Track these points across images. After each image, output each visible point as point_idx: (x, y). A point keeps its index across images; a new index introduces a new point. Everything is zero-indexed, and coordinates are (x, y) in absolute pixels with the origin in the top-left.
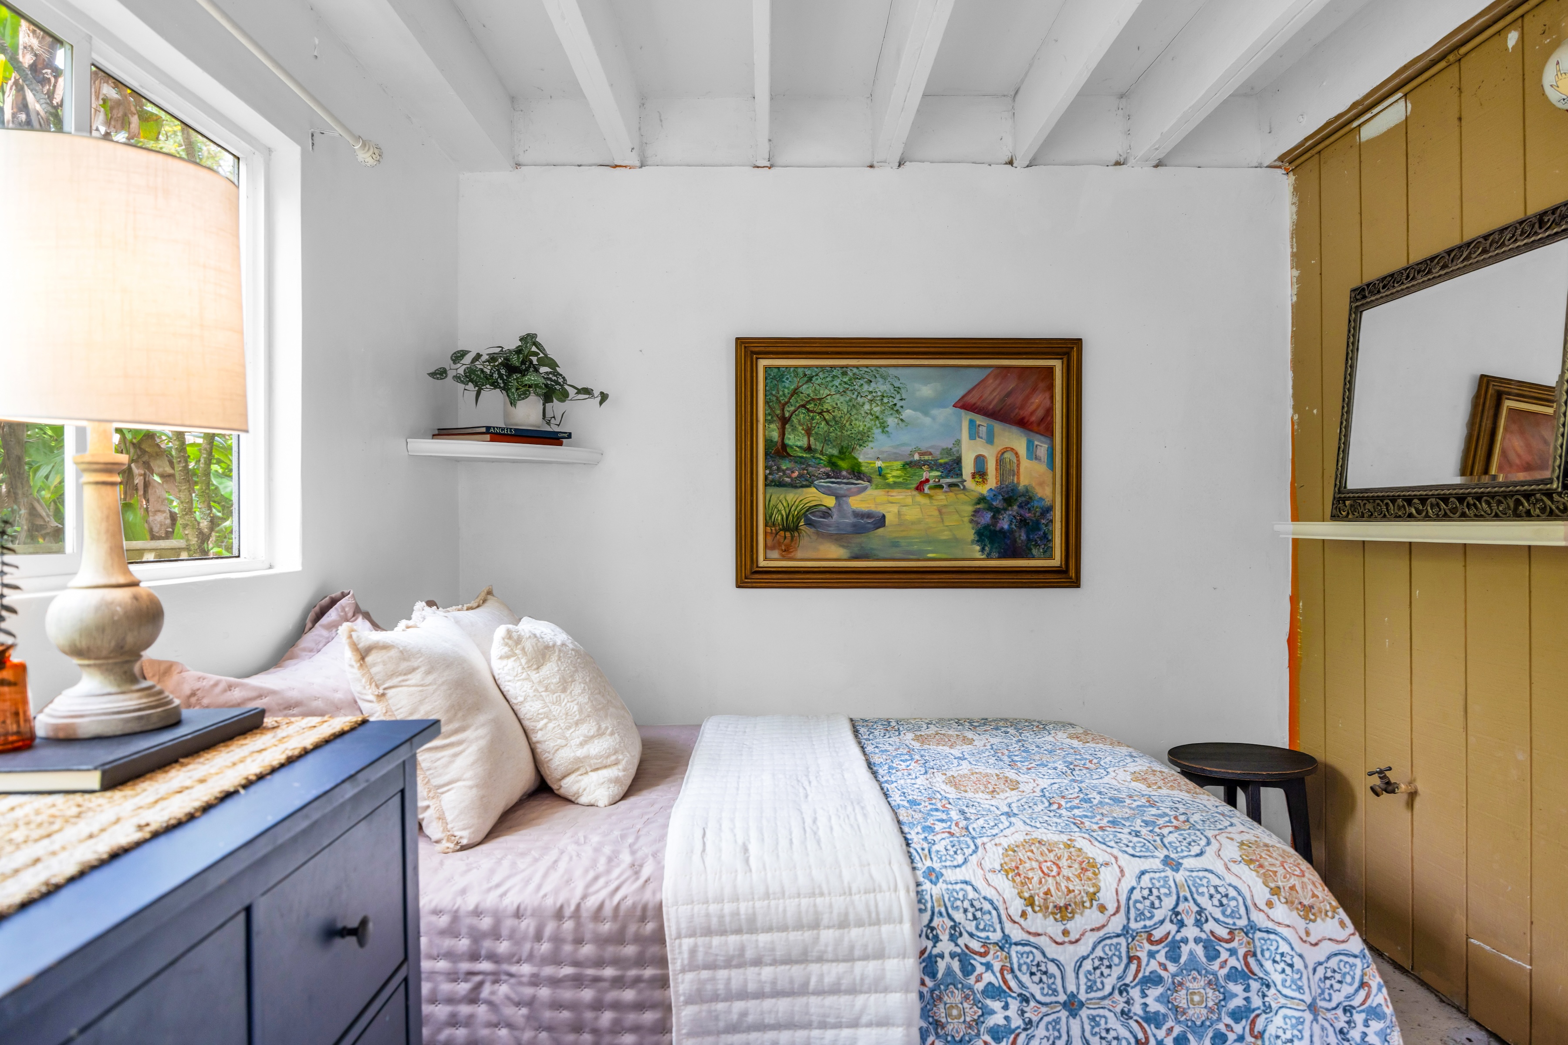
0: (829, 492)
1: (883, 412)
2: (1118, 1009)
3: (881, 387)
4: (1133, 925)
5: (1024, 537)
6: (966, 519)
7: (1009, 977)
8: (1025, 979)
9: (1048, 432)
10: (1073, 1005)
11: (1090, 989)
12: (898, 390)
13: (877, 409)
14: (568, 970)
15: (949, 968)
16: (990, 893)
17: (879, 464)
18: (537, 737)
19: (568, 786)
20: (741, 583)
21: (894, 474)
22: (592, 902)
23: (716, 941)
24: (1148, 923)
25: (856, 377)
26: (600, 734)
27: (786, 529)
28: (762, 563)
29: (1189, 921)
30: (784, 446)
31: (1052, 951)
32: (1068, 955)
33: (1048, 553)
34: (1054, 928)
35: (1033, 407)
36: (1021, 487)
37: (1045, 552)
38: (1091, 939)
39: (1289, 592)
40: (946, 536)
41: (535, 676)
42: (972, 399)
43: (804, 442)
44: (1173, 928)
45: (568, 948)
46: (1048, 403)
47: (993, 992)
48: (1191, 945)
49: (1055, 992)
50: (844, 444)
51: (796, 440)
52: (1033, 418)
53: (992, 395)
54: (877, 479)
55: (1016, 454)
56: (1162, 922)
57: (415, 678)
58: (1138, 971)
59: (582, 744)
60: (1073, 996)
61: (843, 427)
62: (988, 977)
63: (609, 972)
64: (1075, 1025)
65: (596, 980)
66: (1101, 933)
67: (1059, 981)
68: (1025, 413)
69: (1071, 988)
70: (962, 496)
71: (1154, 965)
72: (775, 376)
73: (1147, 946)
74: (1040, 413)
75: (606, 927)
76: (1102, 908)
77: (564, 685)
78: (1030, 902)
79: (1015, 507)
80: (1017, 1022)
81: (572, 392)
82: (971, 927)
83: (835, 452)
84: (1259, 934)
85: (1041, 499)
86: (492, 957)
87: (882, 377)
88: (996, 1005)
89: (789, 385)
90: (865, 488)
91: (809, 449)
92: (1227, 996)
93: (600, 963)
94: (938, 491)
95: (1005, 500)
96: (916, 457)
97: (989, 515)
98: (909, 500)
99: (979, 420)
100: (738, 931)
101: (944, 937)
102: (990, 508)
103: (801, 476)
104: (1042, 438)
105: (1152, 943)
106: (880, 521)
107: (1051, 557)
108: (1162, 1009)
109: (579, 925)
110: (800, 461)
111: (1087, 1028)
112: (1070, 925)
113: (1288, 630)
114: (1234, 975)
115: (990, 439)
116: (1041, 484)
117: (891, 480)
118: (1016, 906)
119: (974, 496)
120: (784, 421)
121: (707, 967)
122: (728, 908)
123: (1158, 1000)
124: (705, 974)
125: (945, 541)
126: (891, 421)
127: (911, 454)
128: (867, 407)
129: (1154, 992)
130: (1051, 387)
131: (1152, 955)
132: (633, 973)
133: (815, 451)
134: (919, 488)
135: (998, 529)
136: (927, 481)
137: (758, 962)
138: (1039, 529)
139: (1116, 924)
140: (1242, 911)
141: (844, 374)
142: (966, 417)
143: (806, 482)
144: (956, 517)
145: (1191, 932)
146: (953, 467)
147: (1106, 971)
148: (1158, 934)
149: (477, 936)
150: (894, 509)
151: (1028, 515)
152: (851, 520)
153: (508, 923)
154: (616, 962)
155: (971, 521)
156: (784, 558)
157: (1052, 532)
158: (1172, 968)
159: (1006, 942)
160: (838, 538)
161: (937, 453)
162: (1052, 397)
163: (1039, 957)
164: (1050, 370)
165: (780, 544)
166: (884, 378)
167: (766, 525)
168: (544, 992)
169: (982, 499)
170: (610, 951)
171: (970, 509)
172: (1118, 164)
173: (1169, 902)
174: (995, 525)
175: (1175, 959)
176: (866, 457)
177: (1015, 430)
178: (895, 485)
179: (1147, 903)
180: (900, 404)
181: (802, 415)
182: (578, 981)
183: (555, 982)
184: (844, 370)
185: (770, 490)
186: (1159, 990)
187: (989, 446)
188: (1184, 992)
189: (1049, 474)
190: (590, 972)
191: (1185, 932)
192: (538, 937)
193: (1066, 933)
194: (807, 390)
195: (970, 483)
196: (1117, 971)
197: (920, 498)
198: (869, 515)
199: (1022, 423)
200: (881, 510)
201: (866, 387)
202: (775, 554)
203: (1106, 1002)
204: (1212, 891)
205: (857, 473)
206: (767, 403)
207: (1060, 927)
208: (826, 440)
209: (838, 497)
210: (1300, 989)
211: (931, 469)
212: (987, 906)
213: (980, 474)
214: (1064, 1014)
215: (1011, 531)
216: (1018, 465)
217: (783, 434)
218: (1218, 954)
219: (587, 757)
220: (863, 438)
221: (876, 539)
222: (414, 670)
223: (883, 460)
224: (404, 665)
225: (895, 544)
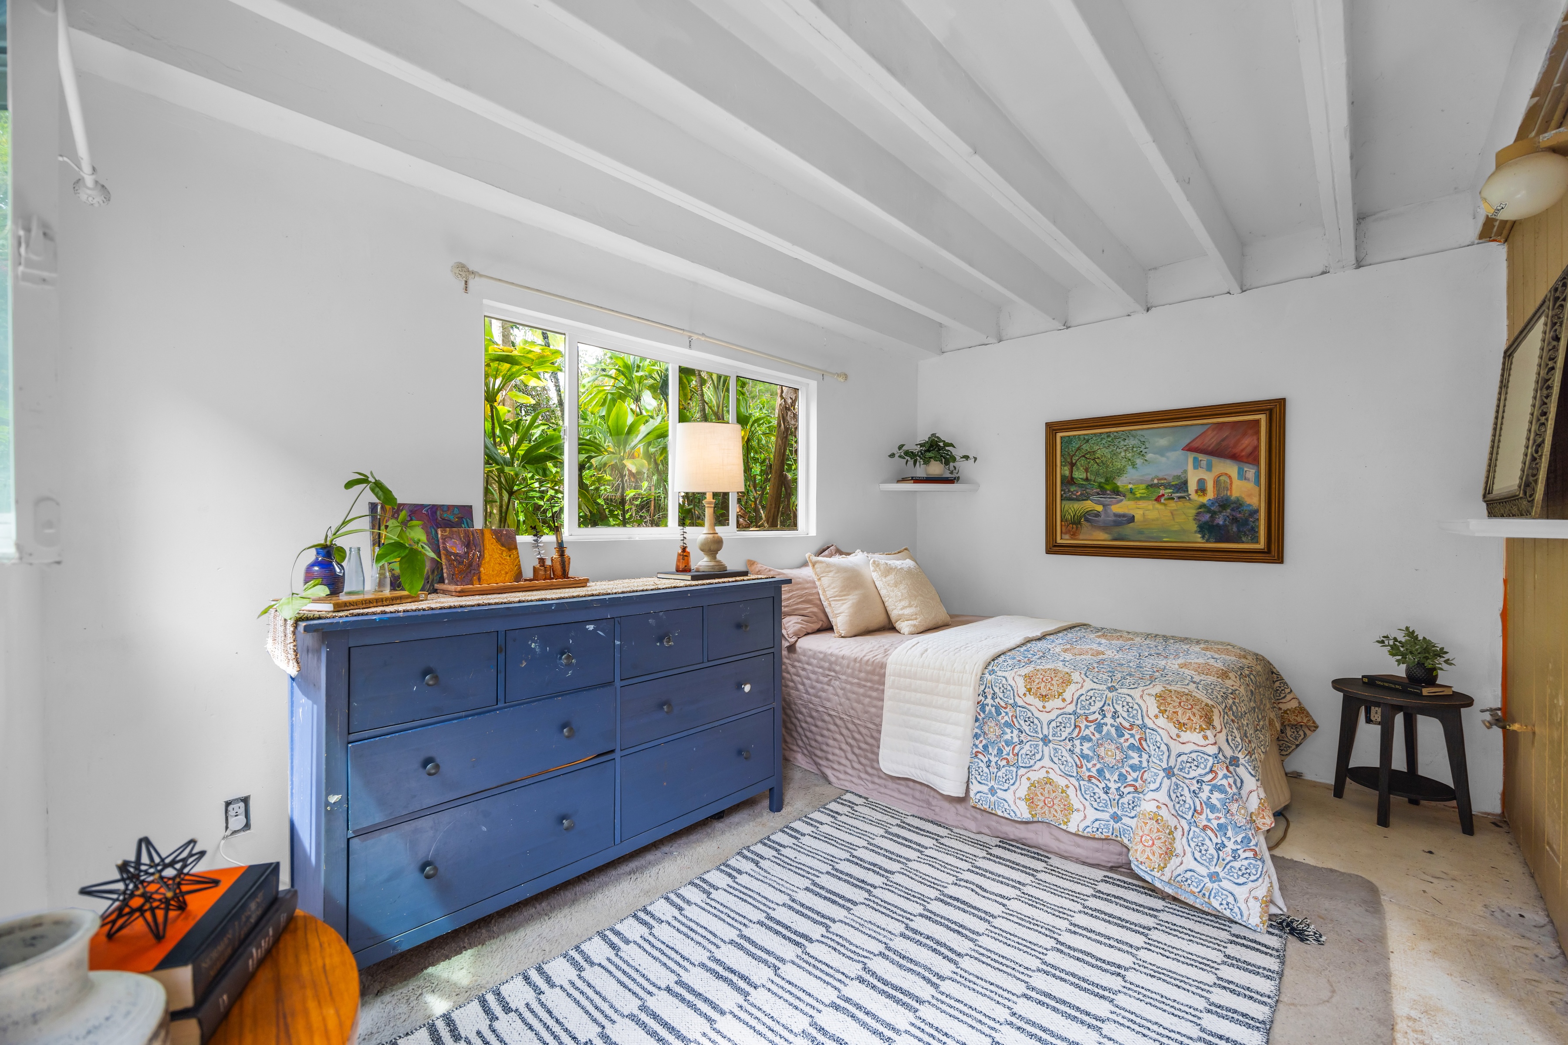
0: (1099, 503)
1: (1133, 456)
2: (1068, 748)
3: (1132, 442)
4: (1078, 711)
5: (1235, 529)
6: (1191, 518)
7: (1015, 720)
8: (1022, 722)
9: (1256, 461)
10: (1046, 741)
11: (1054, 735)
12: (1143, 443)
13: (1129, 455)
14: (856, 681)
15: (990, 710)
16: (1013, 683)
17: (1130, 486)
18: (886, 604)
19: (898, 625)
20: (1048, 552)
21: (1140, 491)
22: (866, 658)
23: (902, 679)
24: (1087, 712)
25: (1116, 437)
26: (910, 606)
27: (1073, 523)
28: (1059, 541)
29: (1109, 715)
30: (1072, 478)
31: (1037, 714)
32: (1045, 718)
33: (1255, 540)
34: (1040, 705)
35: (1244, 446)
36: (1233, 498)
37: (1252, 539)
38: (1056, 712)
39: (1502, 575)
40: (1176, 528)
41: (884, 580)
42: (1195, 445)
43: (1084, 476)
44: (1100, 717)
45: (857, 672)
46: (1255, 442)
47: (1007, 724)
48: (1109, 726)
49: (1036, 732)
50: (1109, 476)
51: (1079, 474)
52: (1243, 454)
53: (1212, 440)
54: (1129, 495)
55: (1230, 477)
56: (1095, 713)
57: (831, 574)
58: (1079, 733)
59: (901, 609)
60: (1046, 736)
61: (1107, 466)
62: (1006, 718)
63: (869, 684)
64: (1046, 749)
65: (865, 686)
66: (1062, 711)
67: (1039, 728)
68: (1237, 450)
69: (1045, 732)
70: (1188, 504)
71: (1087, 732)
72: (1066, 441)
73: (1085, 723)
74: (1249, 450)
75: (869, 668)
76: (1064, 700)
77: (896, 585)
78: (1030, 690)
79: (1229, 511)
80: (1016, 740)
81: (958, 458)
82: (1001, 695)
83: (1103, 480)
84: (1148, 731)
85: (1250, 505)
86: (834, 671)
87: (1133, 436)
88: (1008, 731)
89: (1075, 445)
90: (1122, 500)
91: (1087, 479)
92: (1127, 757)
93: (866, 680)
94: (1171, 501)
95: (1220, 506)
96: (1156, 481)
97: (1208, 516)
98: (1151, 507)
99: (1201, 457)
100: (910, 678)
101: (990, 697)
102: (1209, 511)
103: (1082, 494)
104: (1251, 466)
105: (1087, 721)
106: (1132, 519)
107: (1257, 542)
108: (1091, 754)
109: (861, 665)
110: (1081, 486)
111: (1052, 753)
112: (1046, 704)
113: (1502, 606)
114: (1132, 747)
115: (1209, 468)
116: (1250, 495)
117: (1138, 495)
118: (1022, 690)
119: (1197, 504)
120: (1072, 465)
121: (898, 688)
122: (908, 668)
123: (1088, 749)
124: (897, 691)
125: (1176, 531)
126: (1139, 461)
127: (1152, 480)
128: (1123, 454)
129: (1087, 745)
130: (1258, 433)
131: (1087, 727)
132: (876, 686)
133: (1090, 480)
134: (1158, 499)
135: (1215, 523)
136: (1163, 495)
137: (915, 691)
138: (1248, 525)
139: (1070, 708)
140: (1140, 717)
141: (1109, 436)
142: (1191, 456)
143: (1085, 497)
144: (1184, 516)
145: (1109, 720)
146: (1182, 486)
147: (1063, 729)
148: (1091, 718)
149: (831, 663)
150: (1141, 512)
151: (1238, 515)
152: (1113, 518)
153: (852, 664)
154: (871, 681)
155: (1195, 519)
156: (1072, 539)
157: (1258, 527)
158: (1097, 735)
159: (1015, 705)
160: (1105, 528)
161: (1170, 479)
162: (1259, 439)
163: (1030, 715)
164: (1257, 422)
165: (1069, 531)
166: (1134, 437)
167: (1062, 521)
168: (848, 687)
169: (1203, 506)
170: (870, 676)
171: (1194, 512)
172: (1324, 273)
173: (1099, 705)
174: (1213, 521)
175: (1100, 732)
176: (1122, 483)
177: (1228, 461)
178: (1141, 498)
179: (1088, 702)
180: (1144, 451)
181: (1083, 461)
182: (859, 685)
183: (852, 684)
184: (1108, 435)
185: (1064, 502)
186: (1090, 744)
187: (1208, 473)
188: (1103, 749)
189: (1257, 489)
190: (863, 683)
191: (1105, 720)
192: (848, 667)
193: (1044, 707)
194: (1086, 447)
195: (1194, 496)
196: (1068, 730)
197: (1158, 506)
198: (1124, 516)
199: (1234, 457)
200: (1132, 512)
201: (1122, 443)
202: (1067, 536)
203: (1062, 743)
204: (1125, 704)
205: (1116, 492)
206: (1062, 455)
207: (1041, 704)
208: (1097, 474)
209: (1104, 506)
210: (1160, 760)
211: (1166, 488)
212: (1009, 688)
213: (1202, 489)
214: (1041, 743)
215: (1225, 526)
216: (1231, 484)
217: (1071, 472)
218: (1123, 735)
219: (903, 614)
220: (1121, 472)
221: (1128, 529)
222: (831, 571)
223: (1133, 484)
224: (827, 569)
225: (1141, 532)
